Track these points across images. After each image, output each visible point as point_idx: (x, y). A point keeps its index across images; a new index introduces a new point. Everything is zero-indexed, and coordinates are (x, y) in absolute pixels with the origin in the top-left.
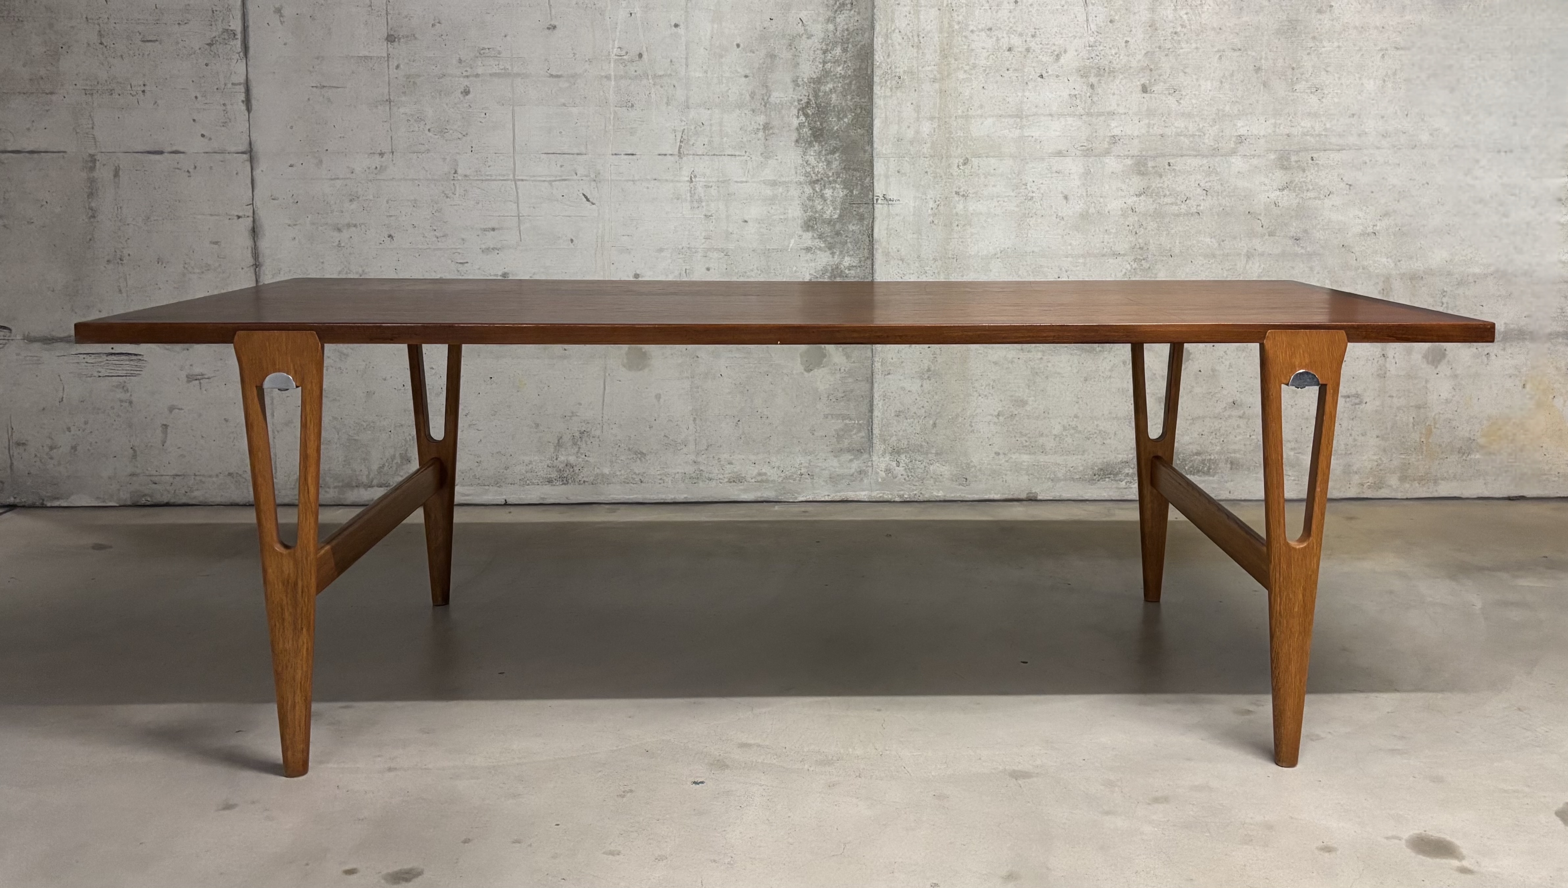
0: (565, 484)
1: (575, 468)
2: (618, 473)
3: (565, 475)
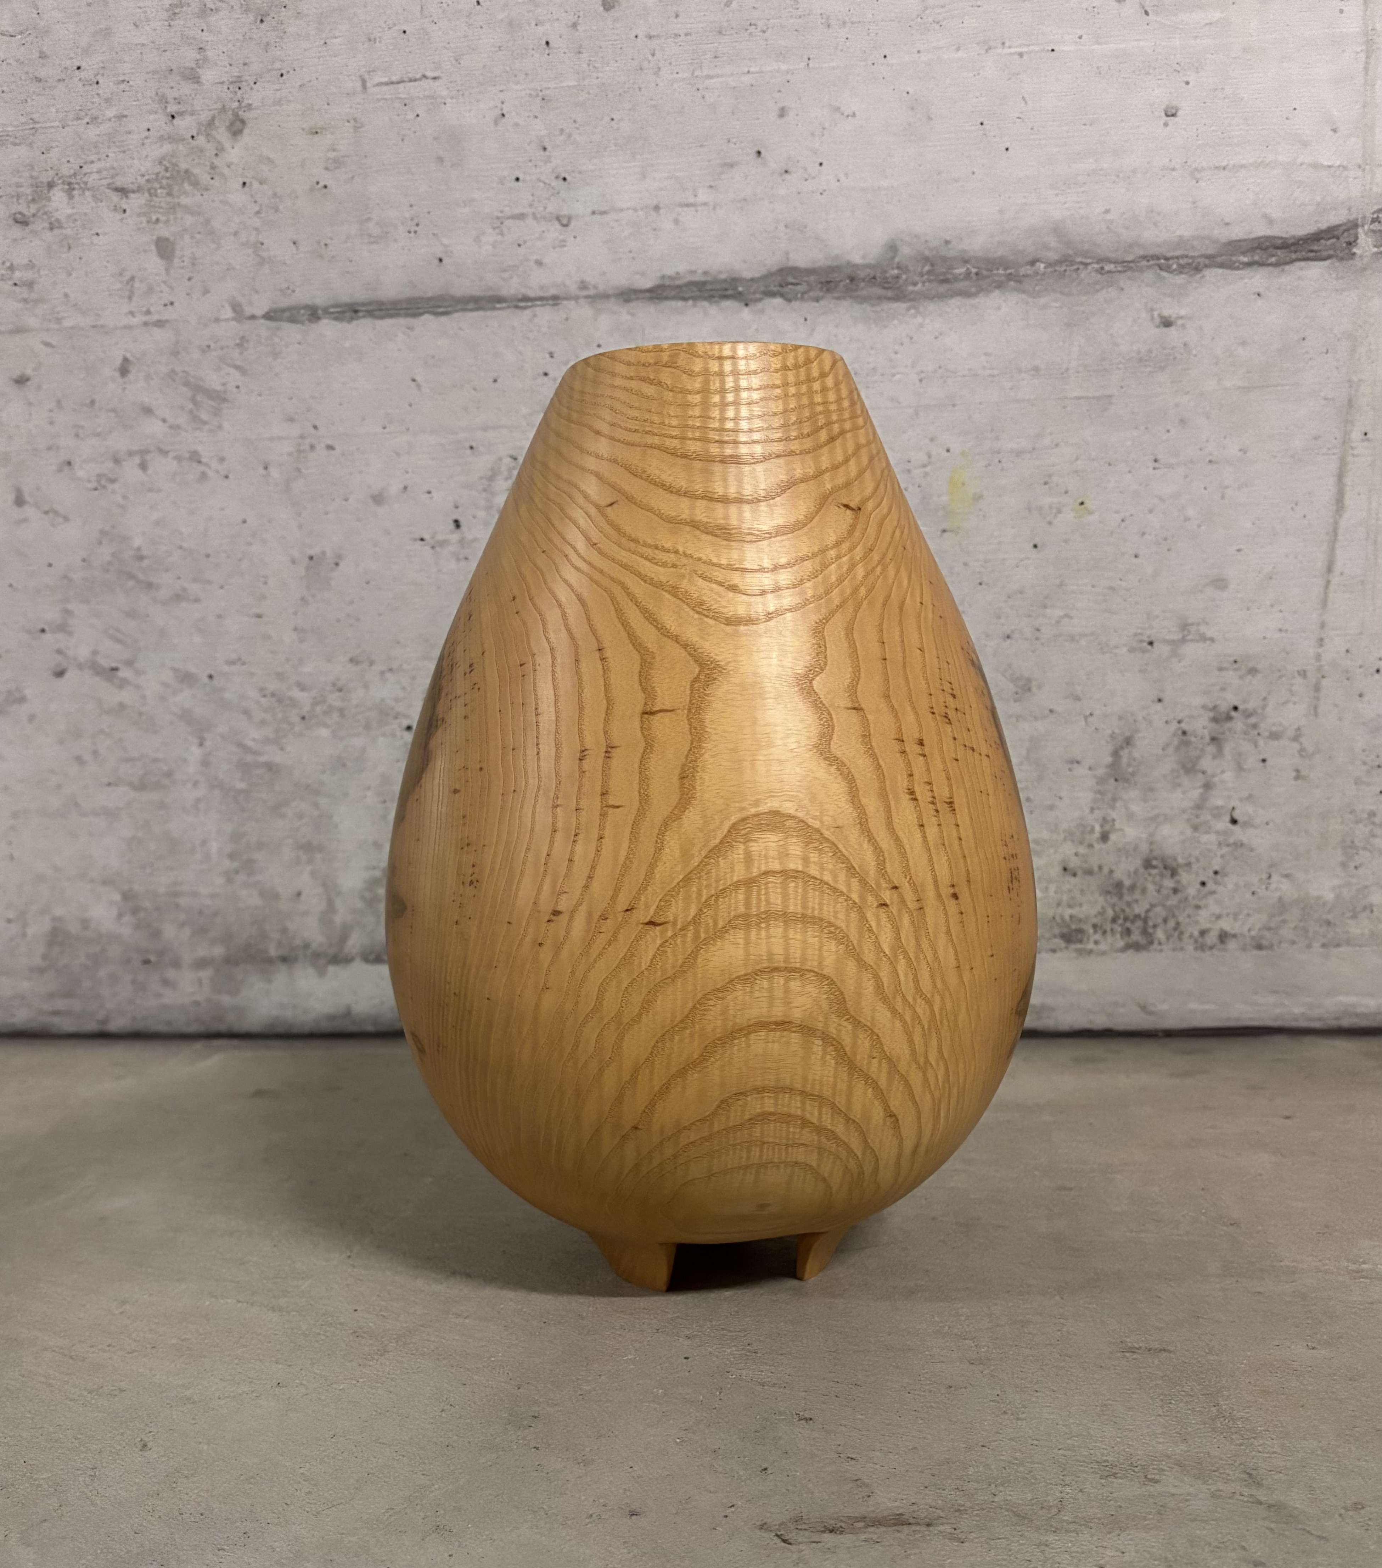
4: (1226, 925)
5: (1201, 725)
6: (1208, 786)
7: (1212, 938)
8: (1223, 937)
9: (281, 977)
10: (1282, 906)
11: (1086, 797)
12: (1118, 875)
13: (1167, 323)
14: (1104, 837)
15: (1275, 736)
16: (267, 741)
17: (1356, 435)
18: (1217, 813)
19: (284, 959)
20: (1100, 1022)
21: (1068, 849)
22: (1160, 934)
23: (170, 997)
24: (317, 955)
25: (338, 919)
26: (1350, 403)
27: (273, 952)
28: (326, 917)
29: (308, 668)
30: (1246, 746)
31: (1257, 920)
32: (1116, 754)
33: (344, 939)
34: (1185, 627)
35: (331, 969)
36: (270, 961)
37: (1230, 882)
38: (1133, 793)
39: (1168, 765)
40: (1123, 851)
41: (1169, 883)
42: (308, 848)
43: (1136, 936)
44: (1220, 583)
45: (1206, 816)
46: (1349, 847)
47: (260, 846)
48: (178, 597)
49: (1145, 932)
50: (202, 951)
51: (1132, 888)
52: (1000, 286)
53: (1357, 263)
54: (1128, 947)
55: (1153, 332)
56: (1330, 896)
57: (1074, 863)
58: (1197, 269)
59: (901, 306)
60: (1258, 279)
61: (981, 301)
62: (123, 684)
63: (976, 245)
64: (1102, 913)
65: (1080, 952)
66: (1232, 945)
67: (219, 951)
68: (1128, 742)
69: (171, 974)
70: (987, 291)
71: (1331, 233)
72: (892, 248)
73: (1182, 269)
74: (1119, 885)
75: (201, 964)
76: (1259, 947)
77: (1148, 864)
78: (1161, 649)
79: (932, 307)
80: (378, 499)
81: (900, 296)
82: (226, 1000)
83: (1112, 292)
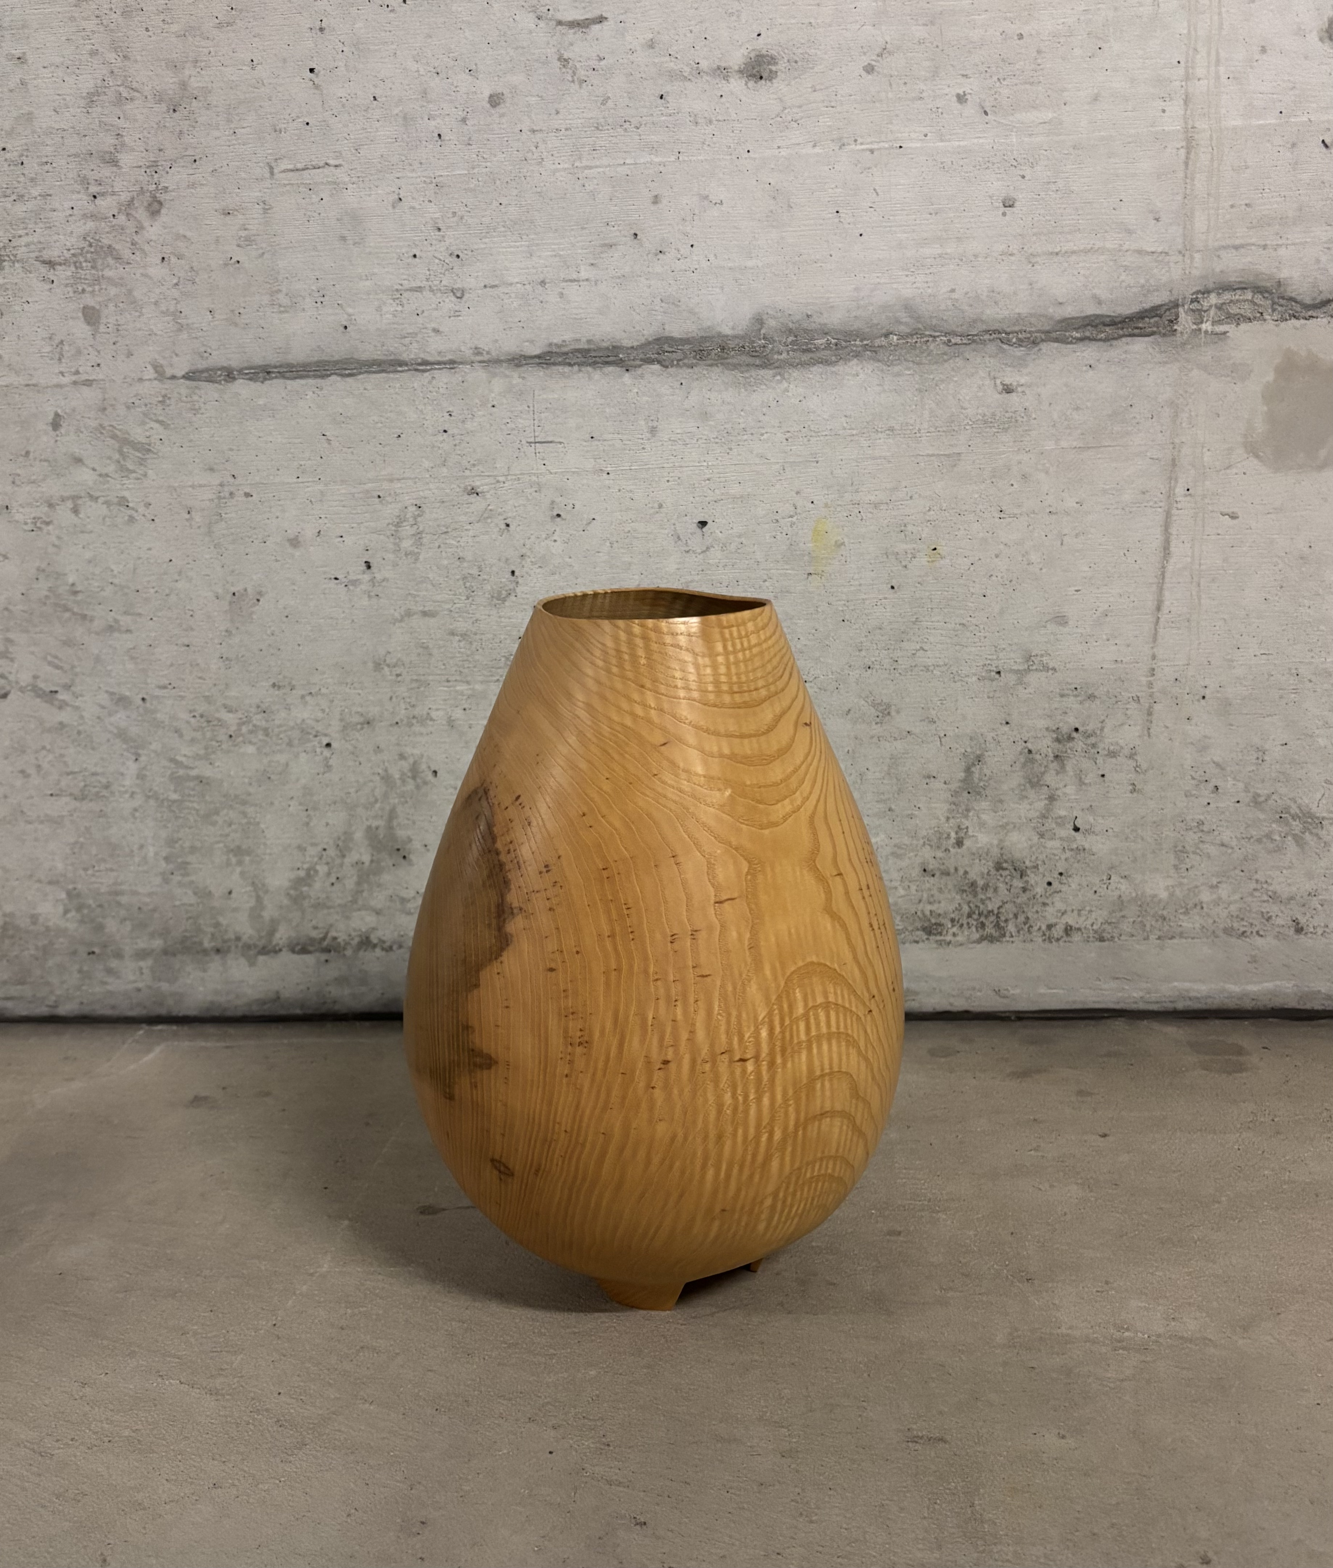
4: (1070, 919)
5: (1045, 745)
6: (1052, 798)
7: (1058, 931)
8: (1068, 930)
9: (215, 965)
10: (1120, 903)
11: (941, 808)
12: (973, 875)
13: (1008, 390)
14: (959, 843)
15: (1112, 754)
16: (197, 757)
17: (1180, 490)
18: (1060, 822)
19: (218, 951)
20: (959, 1004)
21: (927, 853)
22: (1011, 928)
23: (115, 985)
24: (248, 947)
25: (266, 915)
26: (1174, 463)
27: (207, 944)
28: (255, 914)
29: (233, 693)
30: (1086, 764)
31: (1099, 916)
32: (968, 770)
33: (272, 932)
34: (1028, 658)
35: (261, 958)
36: (205, 952)
37: (1074, 883)
38: (985, 805)
39: (1016, 779)
40: (977, 855)
41: (1018, 883)
42: (238, 851)
43: (990, 930)
44: (1061, 620)
45: (1050, 824)
46: (1180, 852)
47: (193, 850)
48: (111, 629)
49: (997, 926)
50: (142, 944)
51: (986, 887)
52: (857, 355)
53: (1178, 339)
54: (982, 939)
55: (994, 397)
56: (1164, 895)
57: (932, 865)
58: (1035, 343)
59: (767, 373)
60: (1089, 352)
61: (840, 368)
62: (63, 704)
63: (835, 319)
64: (959, 909)
65: (940, 943)
66: (1076, 937)
67: (158, 943)
68: (979, 759)
69: (114, 963)
70: (847, 360)
71: (1154, 312)
72: (759, 321)
73: (1020, 343)
74: (973, 884)
75: (142, 955)
76: (1102, 940)
77: (999, 867)
78: (1009, 678)
79: (795, 373)
80: (295, 542)
81: (766, 364)
82: (165, 986)
83: (959, 362)
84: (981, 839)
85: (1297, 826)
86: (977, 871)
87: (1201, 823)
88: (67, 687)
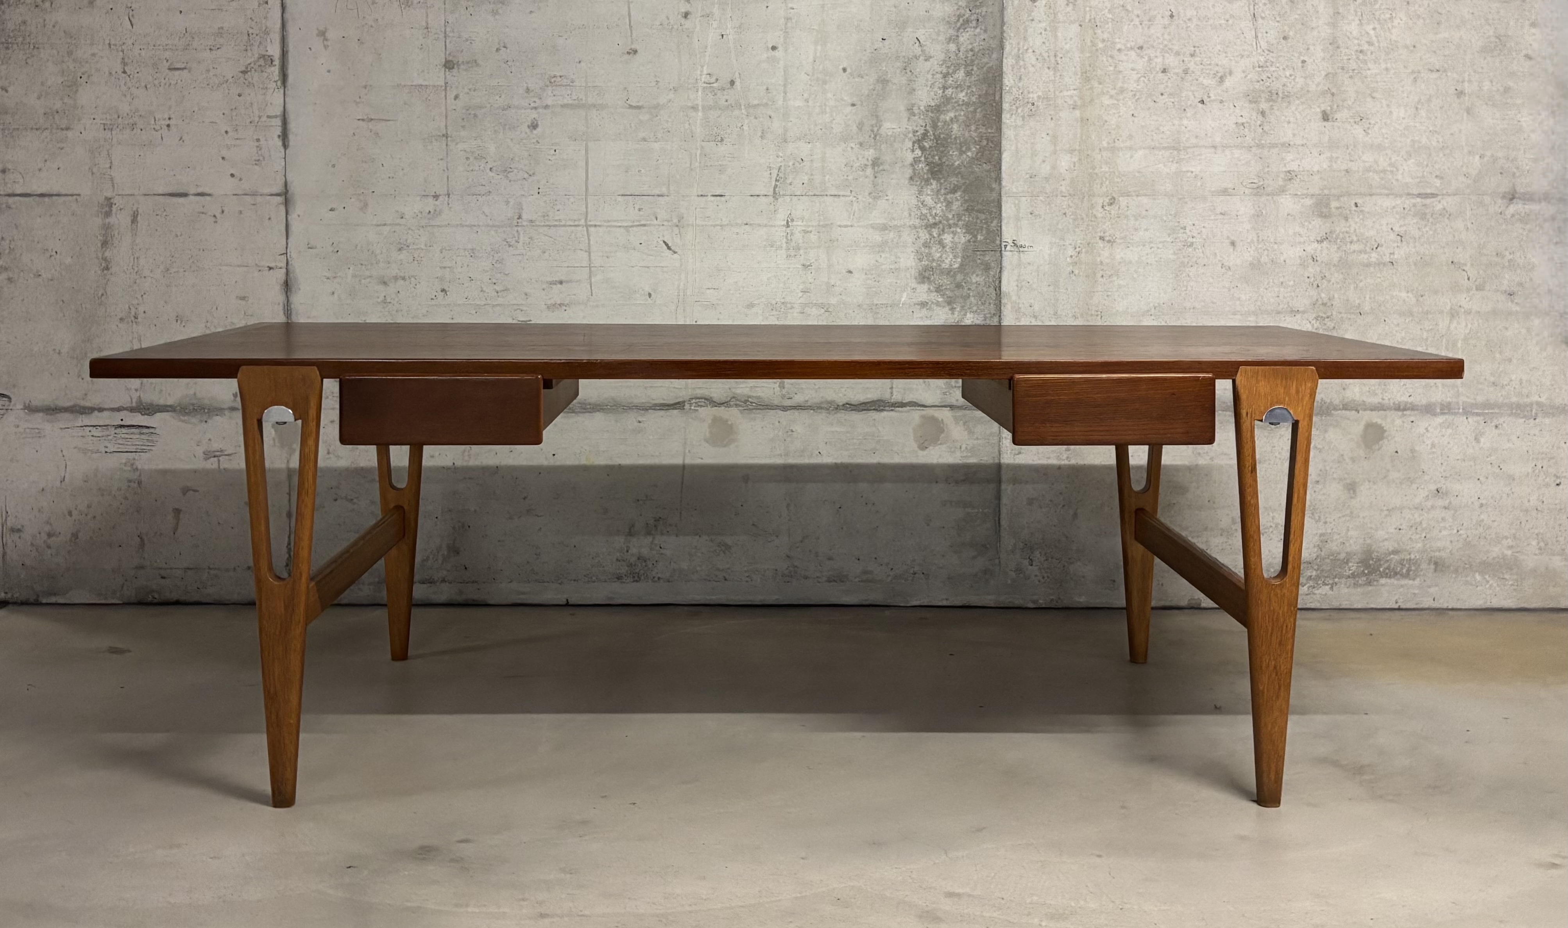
0: (637, 581)
1: (648, 562)
2: (698, 568)
3: (637, 571)
84: (634, 550)
85: (723, 548)
86: (633, 560)
87: (696, 547)
88: (357, 498)
